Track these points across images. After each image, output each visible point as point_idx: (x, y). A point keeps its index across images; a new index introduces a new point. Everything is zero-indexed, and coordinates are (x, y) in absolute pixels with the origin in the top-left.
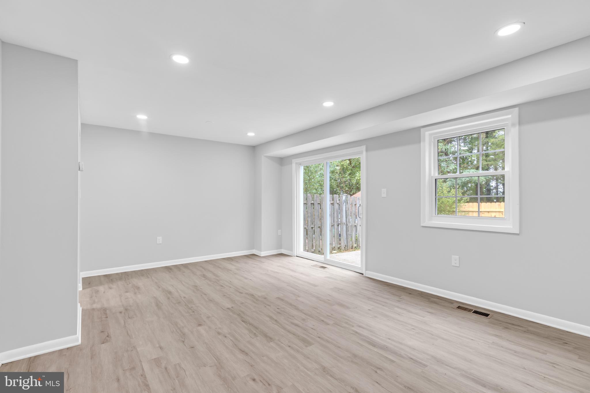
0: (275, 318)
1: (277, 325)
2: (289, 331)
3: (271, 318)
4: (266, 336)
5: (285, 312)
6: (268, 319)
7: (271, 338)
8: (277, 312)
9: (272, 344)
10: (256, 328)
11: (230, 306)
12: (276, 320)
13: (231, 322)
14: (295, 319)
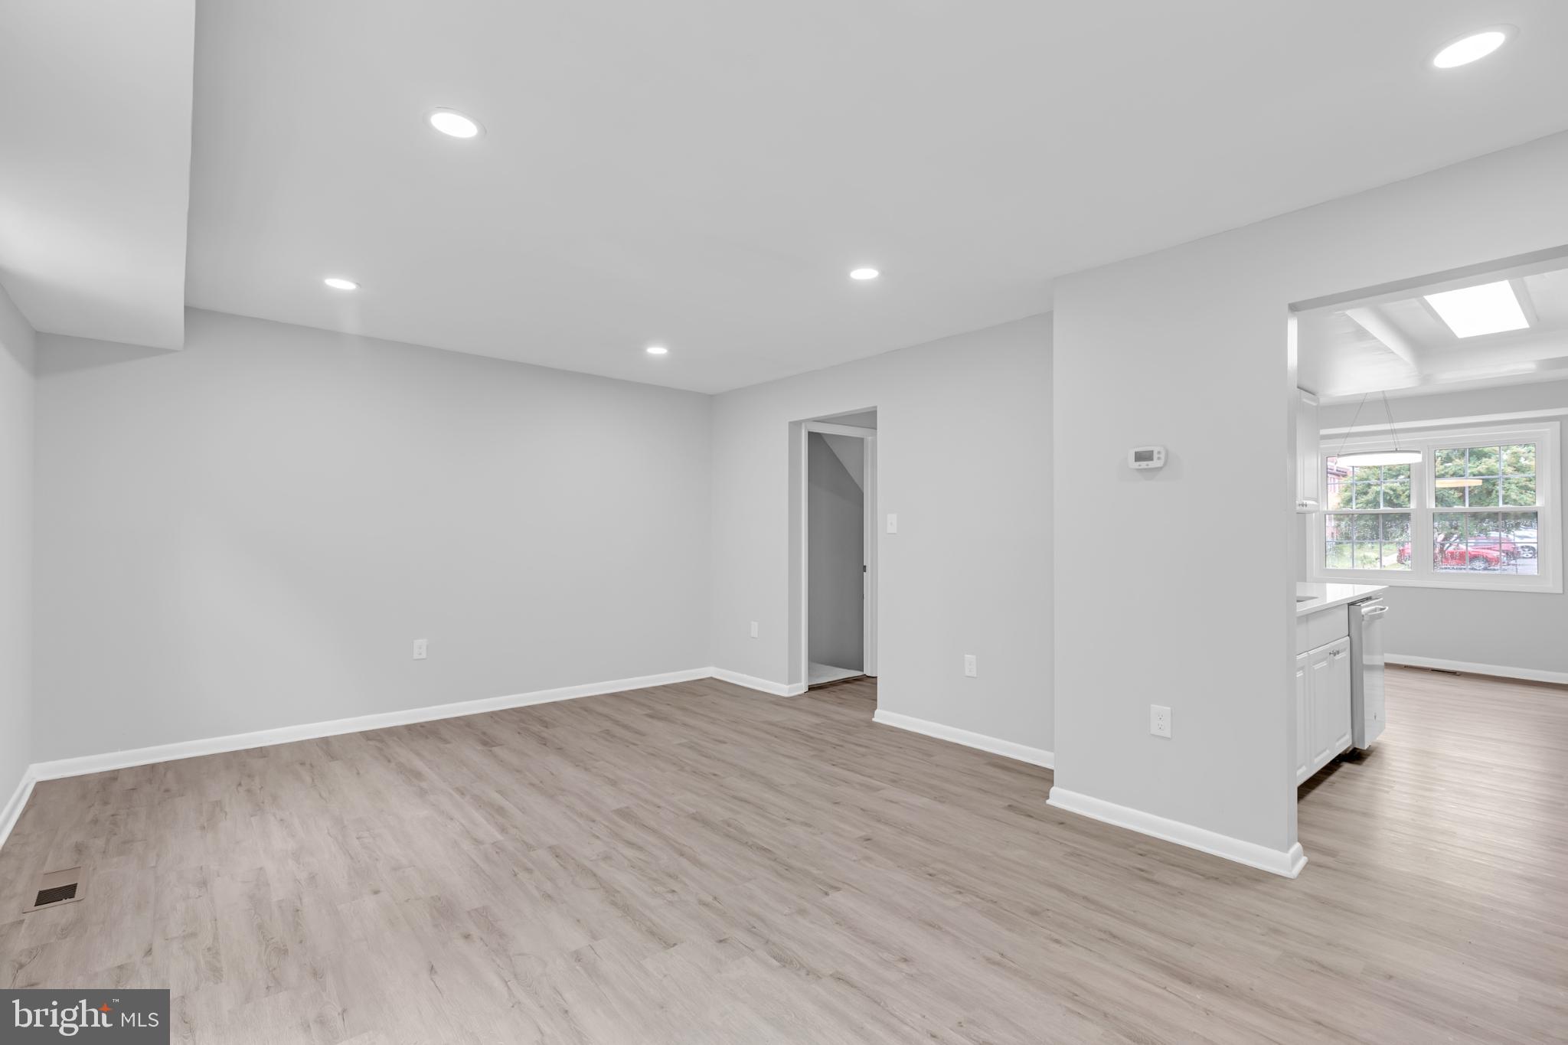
0: (685, 863)
1: (680, 844)
2: (654, 831)
3: (696, 862)
4: (706, 823)
5: (655, 880)
6: (704, 858)
7: (695, 819)
8: (677, 878)
9: (692, 810)
10: (728, 836)
11: (836, 896)
12: (682, 855)
13: (796, 847)
14: (629, 860)
